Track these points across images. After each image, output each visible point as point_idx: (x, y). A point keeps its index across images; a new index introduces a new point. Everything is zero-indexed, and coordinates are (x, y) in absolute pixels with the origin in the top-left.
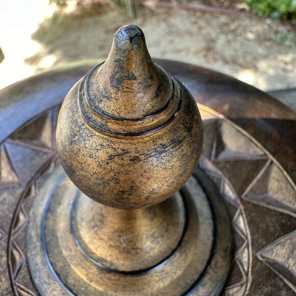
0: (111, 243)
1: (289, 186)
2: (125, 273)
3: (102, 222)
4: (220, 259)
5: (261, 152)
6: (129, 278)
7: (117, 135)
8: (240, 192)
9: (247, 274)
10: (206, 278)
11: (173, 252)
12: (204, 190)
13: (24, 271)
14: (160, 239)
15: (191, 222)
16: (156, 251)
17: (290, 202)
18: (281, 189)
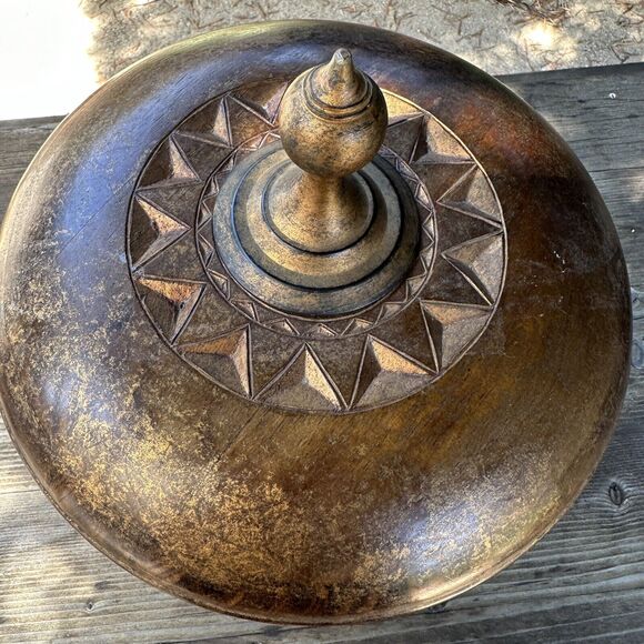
0: (304, 227)
1: (490, 193)
2: (315, 254)
3: (296, 207)
4: (404, 252)
5: (466, 156)
6: (318, 258)
7: (330, 117)
8: (434, 196)
9: (429, 270)
10: (389, 266)
11: (359, 240)
12: (396, 190)
13: (214, 259)
14: (348, 226)
15: (379, 216)
16: (344, 236)
17: (487, 209)
18: (481, 197)
